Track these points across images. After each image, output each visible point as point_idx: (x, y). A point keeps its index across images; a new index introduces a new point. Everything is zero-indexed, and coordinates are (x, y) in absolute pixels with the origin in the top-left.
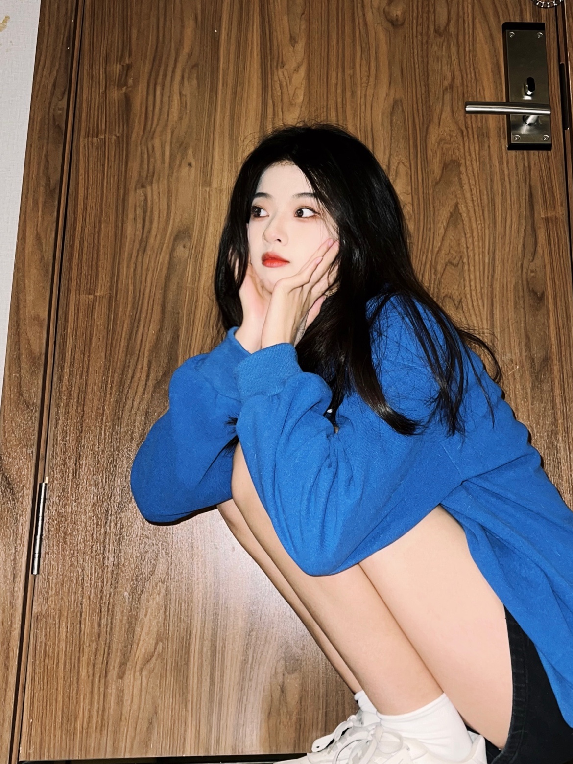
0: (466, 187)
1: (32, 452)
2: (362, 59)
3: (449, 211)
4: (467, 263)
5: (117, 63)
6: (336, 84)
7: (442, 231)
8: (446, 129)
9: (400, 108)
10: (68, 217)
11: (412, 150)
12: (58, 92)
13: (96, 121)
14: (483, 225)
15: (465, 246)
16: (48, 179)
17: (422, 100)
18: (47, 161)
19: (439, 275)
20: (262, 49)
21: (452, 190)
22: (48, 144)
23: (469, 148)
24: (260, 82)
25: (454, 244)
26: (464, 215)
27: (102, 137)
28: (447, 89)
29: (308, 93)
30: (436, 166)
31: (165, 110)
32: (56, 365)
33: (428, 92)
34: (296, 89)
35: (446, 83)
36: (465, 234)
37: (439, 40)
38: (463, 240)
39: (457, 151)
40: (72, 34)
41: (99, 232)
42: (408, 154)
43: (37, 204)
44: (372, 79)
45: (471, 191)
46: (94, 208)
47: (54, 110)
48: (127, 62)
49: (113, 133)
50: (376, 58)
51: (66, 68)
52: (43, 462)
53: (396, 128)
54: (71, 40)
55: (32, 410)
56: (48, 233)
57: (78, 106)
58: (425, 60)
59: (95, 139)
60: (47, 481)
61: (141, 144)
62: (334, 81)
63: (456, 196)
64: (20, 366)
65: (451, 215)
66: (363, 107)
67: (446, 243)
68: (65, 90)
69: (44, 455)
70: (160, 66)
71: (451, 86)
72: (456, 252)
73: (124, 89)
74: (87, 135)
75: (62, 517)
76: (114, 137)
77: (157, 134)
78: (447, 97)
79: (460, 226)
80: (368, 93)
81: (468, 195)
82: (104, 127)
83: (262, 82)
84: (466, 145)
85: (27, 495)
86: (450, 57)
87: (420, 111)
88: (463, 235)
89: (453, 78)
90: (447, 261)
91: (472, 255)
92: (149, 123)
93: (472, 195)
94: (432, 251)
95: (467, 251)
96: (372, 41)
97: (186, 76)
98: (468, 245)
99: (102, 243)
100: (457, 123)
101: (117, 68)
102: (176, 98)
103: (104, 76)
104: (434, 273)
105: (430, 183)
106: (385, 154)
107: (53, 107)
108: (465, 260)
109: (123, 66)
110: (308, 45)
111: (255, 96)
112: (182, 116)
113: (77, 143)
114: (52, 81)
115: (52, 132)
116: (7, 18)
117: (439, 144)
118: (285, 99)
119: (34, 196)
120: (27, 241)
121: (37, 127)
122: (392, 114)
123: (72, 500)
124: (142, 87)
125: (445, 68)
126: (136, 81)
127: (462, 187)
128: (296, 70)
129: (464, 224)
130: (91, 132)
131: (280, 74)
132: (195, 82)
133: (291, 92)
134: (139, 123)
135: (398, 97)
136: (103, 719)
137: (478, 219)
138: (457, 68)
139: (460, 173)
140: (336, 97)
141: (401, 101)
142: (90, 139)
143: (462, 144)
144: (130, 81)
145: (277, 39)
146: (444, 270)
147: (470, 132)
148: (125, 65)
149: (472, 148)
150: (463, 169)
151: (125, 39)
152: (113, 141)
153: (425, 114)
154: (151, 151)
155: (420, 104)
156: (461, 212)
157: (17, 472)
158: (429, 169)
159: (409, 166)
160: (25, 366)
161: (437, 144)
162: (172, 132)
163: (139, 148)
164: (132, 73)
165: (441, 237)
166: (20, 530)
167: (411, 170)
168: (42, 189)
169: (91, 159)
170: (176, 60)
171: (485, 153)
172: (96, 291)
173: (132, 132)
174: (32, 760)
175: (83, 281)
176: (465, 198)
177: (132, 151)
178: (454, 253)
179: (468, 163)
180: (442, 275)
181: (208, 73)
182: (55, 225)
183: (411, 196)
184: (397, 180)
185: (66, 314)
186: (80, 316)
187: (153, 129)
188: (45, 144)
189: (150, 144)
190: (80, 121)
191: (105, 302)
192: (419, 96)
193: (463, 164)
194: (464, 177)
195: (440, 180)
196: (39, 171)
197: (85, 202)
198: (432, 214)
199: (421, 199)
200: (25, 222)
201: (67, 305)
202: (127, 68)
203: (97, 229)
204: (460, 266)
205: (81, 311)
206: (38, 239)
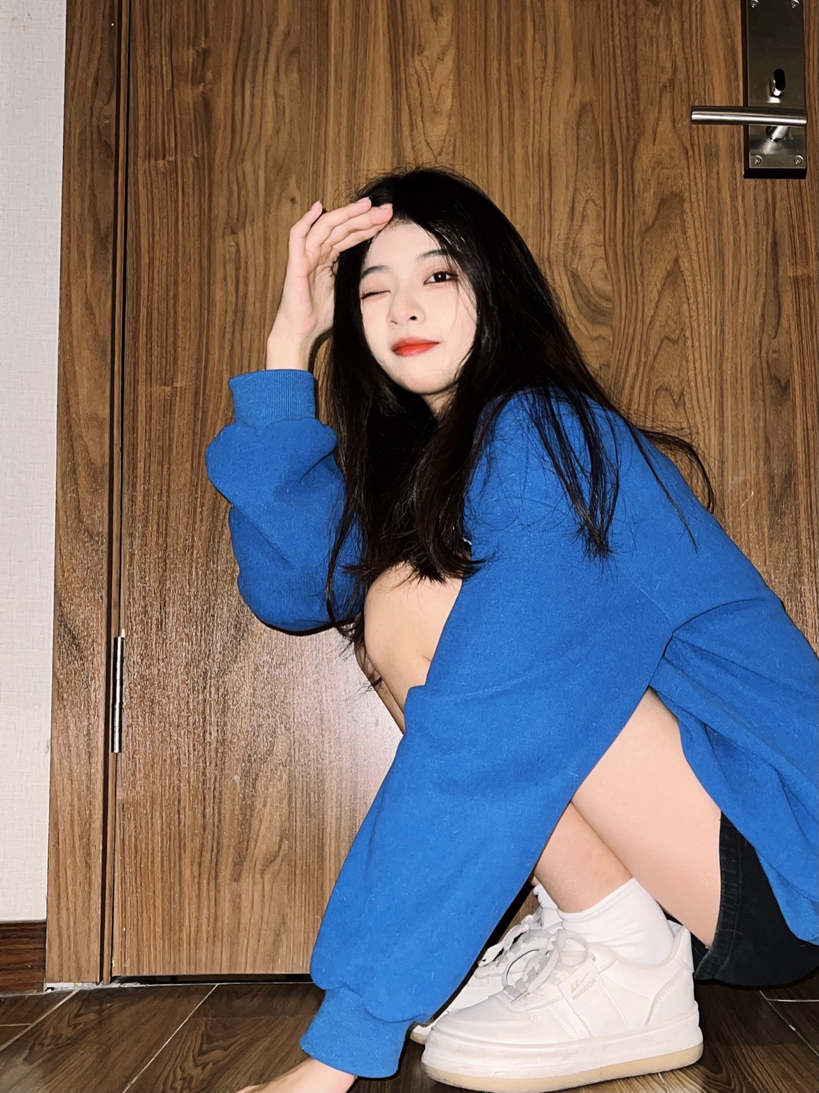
0: (690, 233)
1: (102, 597)
2: (534, 41)
3: (666, 268)
4: (690, 337)
5: (188, 48)
6: (499, 81)
7: (655, 296)
8: (665, 147)
9: (591, 115)
10: (128, 277)
11: (609, 180)
12: (102, 94)
13: (160, 135)
14: (709, 287)
15: (687, 314)
16: (97, 222)
17: (627, 103)
18: (94, 195)
19: (650, 358)
20: (391, 25)
21: (671, 237)
22: (92, 170)
23: (695, 175)
24: (388, 75)
25: (672, 313)
26: (687, 273)
27: (172, 159)
28: (666, 87)
29: (459, 95)
30: (648, 203)
31: (257, 118)
32: (125, 482)
33: (636, 90)
34: (441, 87)
35: (665, 78)
36: (688, 299)
37: (653, 11)
38: (685, 306)
39: (679, 179)
40: (116, 2)
41: (176, 296)
42: (601, 186)
43: (84, 257)
44: (549, 72)
45: (696, 237)
46: (164, 263)
47: (98, 119)
48: (203, 46)
49: (189, 153)
50: (556, 40)
51: (111, 55)
52: (117, 610)
53: (584, 147)
54: (115, 13)
55: (97, 542)
56: (102, 299)
57: (131, 112)
58: (632, 41)
59: (161, 162)
60: (123, 635)
61: (228, 169)
62: (495, 76)
63: (676, 246)
64: (76, 483)
65: (669, 274)
66: (538, 116)
67: (662, 311)
68: (112, 88)
69: (117, 600)
70: (248, 53)
71: (672, 82)
72: (675, 322)
73: (201, 87)
74: (148, 156)
75: (147, 680)
76: (191, 160)
77: (248, 155)
78: (666, 99)
79: (681, 289)
80: (544, 93)
81: (693, 244)
82: (172, 144)
83: (392, 76)
84: (692, 170)
85: (98, 653)
86: (669, 38)
87: (624, 120)
88: (684, 299)
89: (675, 69)
90: (663, 335)
91: (696, 326)
92: (237, 138)
93: (697, 243)
94: (642, 322)
95: (690, 321)
96: (550, 13)
97: (283, 66)
98: (692, 314)
99: (181, 314)
100: (679, 138)
101: (189, 55)
102: (270, 100)
103: (169, 66)
104: (645, 353)
105: (636, 230)
106: (567, 189)
107: (95, 115)
108: (688, 334)
109: (198, 51)
110: (457, 19)
111: (382, 98)
112: (279, 128)
113: (136, 170)
114: (93, 71)
115: (98, 153)
117: (654, 169)
118: (427, 104)
119: (78, 246)
120: (74, 309)
121: (76, 145)
122: (578, 124)
124: (225, 85)
125: (663, 55)
126: (217, 75)
127: (684, 232)
128: (441, 58)
129: (686, 285)
130: (154, 152)
131: (418, 64)
132: (295, 76)
133: (435, 92)
134: (224, 138)
135: (586, 98)
136: (215, 928)
137: (704, 278)
138: (680, 57)
139: (683, 212)
141: (592, 105)
142: (152, 162)
143: (686, 170)
144: (209, 75)
145: (412, 10)
146: (659, 348)
147: (696, 151)
148: (200, 50)
149: (698, 175)
150: (687, 206)
151: (199, 9)
152: (190, 165)
153: (632, 124)
154: (241, 180)
155: (623, 110)
156: (682, 269)
157: (83, 623)
158: (636, 209)
159: (602, 205)
160: (83, 482)
161: (650, 170)
162: (267, 152)
163: (226, 175)
164: (211, 62)
165: (653, 304)
166: (93, 697)
167: (605, 210)
168: (88, 237)
169: (156, 191)
170: (269, 43)
171: (713, 182)
172: (175, 380)
173: (215, 152)
174: (128, 974)
175: (156, 367)
176: (688, 248)
177: (217, 177)
178: (672, 324)
179: (694, 197)
180: (655, 357)
181: (314, 63)
182: (110, 287)
183: (603, 248)
184: (584, 228)
185: (135, 412)
186: (154, 414)
187: (243, 147)
188: (89, 170)
189: (240, 168)
190: (136, 136)
191: (189, 396)
192: (622, 97)
193: (688, 199)
194: (688, 218)
195: (654, 223)
196: (82, 208)
197: (151, 255)
198: (638, 273)
199: (620, 252)
200: (69, 284)
201: (135, 400)
202: (205, 54)
203: (171, 294)
204: (681, 342)
205: (155, 408)
206: (89, 307)
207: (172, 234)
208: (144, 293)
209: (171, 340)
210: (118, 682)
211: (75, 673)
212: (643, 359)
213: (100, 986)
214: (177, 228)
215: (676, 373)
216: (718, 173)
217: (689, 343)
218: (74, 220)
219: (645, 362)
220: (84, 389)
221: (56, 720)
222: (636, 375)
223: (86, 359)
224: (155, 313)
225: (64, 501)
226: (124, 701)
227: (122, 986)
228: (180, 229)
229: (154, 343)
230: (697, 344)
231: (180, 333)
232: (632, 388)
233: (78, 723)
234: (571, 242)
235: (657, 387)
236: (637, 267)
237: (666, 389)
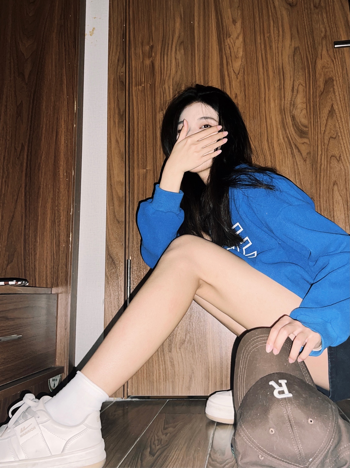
0: (337, 94)
1: (123, 244)
2: (274, 27)
3: (328, 110)
4: (340, 135)
5: (147, 46)
6: (261, 44)
7: (325, 121)
8: (325, 60)
9: (299, 51)
10: (130, 129)
11: (307, 76)
12: (120, 64)
13: (139, 77)
14: (346, 115)
15: (338, 127)
16: (119, 110)
17: (311, 45)
18: (118, 100)
19: (326, 146)
20: (218, 29)
21: (330, 96)
22: (118, 91)
23: (337, 70)
24: (218, 47)
25: (332, 127)
26: (337, 110)
27: (143, 85)
28: (323, 38)
29: (245, 50)
30: (321, 82)
31: (169, 67)
32: (130, 202)
33: (314, 40)
34: (238, 48)
35: (323, 35)
36: (338, 121)
37: (317, 11)
38: (337, 124)
39: (331, 72)
40: (125, 32)
41: (146, 135)
42: (304, 78)
43: (115, 123)
44: (281, 37)
45: (339, 95)
46: (142, 123)
47: (119, 73)
48: (151, 44)
49: (148, 83)
50: (282, 26)
51: (123, 51)
52: (128, 249)
53: (297, 64)
54: (124, 36)
55: (121, 224)
56: (122, 138)
57: (130, 70)
58: (310, 23)
59: (140, 87)
60: (130, 259)
61: (160, 87)
62: (259, 41)
63: (332, 100)
64: (113, 203)
65: (330, 112)
66: (277, 54)
67: (328, 127)
68: (124, 62)
69: (128, 245)
70: (165, 45)
71: (325, 36)
72: (334, 131)
73: (151, 59)
74: (136, 85)
75: (139, 277)
76: (149, 85)
77: (166, 81)
78: (324, 43)
79: (335, 117)
80: (279, 46)
81: (338, 98)
82: (143, 80)
83: (219, 47)
84: (336, 68)
85: (122, 266)
86: (323, 20)
87: (311, 52)
88: (337, 121)
89: (326, 31)
90: (329, 137)
91: (343, 131)
92: (163, 76)
93: (340, 98)
94: (321, 133)
95: (340, 129)
96: (279, 16)
97: (178, 48)
98: (340, 127)
99: (148, 142)
100: (330, 56)
101: (147, 48)
102: (174, 61)
103: (142, 52)
104: (324, 145)
105: (318, 95)
106: (290, 80)
107: (118, 72)
108: (339, 134)
109: (150, 47)
110: (243, 23)
111: (216, 55)
112: (177, 70)
113: (131, 90)
114: (117, 57)
115: (119, 85)
116: (94, 29)
117: (322, 69)
118: (233, 55)
119: (113, 119)
120: (112, 142)
121: (112, 83)
122: (294, 56)
123: (143, 268)
124: (158, 57)
125: (321, 26)
126: (156, 55)
127: (335, 94)
128: (237, 38)
129: (336, 116)
130: (138, 83)
131: (228, 41)
132: (182, 51)
133: (236, 50)
134: (159, 77)
135: (296, 46)
136: (166, 374)
137: (344, 111)
138: (327, 25)
139: (334, 85)
140: (261, 50)
141: (299, 48)
142: (137, 87)
143: (333, 68)
144: (153, 54)
145: (226, 22)
146: (329, 142)
147: (337, 61)
148: (150, 46)
149: (338, 70)
150: (335, 82)
151: (150, 31)
152: (148, 87)
153: (313, 53)
154: (164, 91)
155: (310, 48)
156: (335, 109)
157: (116, 254)
158: (317, 86)
159: (305, 86)
160: (116, 203)
161: (321, 70)
162: (173, 80)
163: (159, 89)
164: (153, 50)
165: (324, 125)
166: (120, 284)
167: (306, 88)
168: (117, 115)
169: (139, 98)
170: (172, 40)
171: (345, 72)
172: (147, 167)
173: (156, 81)
174: (134, 395)
175: (140, 162)
176: (336, 100)
177: (156, 91)
178: (333, 132)
179: (337, 79)
180: (328, 145)
181: (189, 46)
182: (124, 133)
183: (305, 104)
184: (298, 95)
185: (133, 179)
186: (140, 180)
187: (164, 78)
188: (116, 91)
189: (163, 87)
190: (132, 78)
191: (152, 173)
192: (309, 43)
193: (335, 80)
194: (336, 87)
195: (323, 92)
196: (114, 106)
197: (138, 121)
198: (318, 113)
199: (312, 105)
200: (110, 133)
201: (134, 175)
202: (152, 47)
203: (144, 134)
204: (337, 138)
205: (141, 178)
206: (117, 141)
207: (144, 113)
208: (136, 135)
209: (145, 152)
210: (129, 278)
211: (113, 274)
212: (323, 147)
213: (123, 400)
214: (145, 110)
215: (337, 149)
216: (346, 69)
217: (341, 138)
218: (112, 110)
219: (324, 148)
220: (116, 171)
221: (106, 291)
222: (322, 154)
223: (117, 160)
224: (140, 142)
225: (109, 209)
226: (131, 286)
227: (132, 400)
228: (147, 110)
229: (140, 153)
230: (344, 138)
231: (148, 149)
232: (321, 159)
233: (114, 293)
234: (293, 102)
235: (330, 156)
236: (318, 111)
237: (334, 156)
